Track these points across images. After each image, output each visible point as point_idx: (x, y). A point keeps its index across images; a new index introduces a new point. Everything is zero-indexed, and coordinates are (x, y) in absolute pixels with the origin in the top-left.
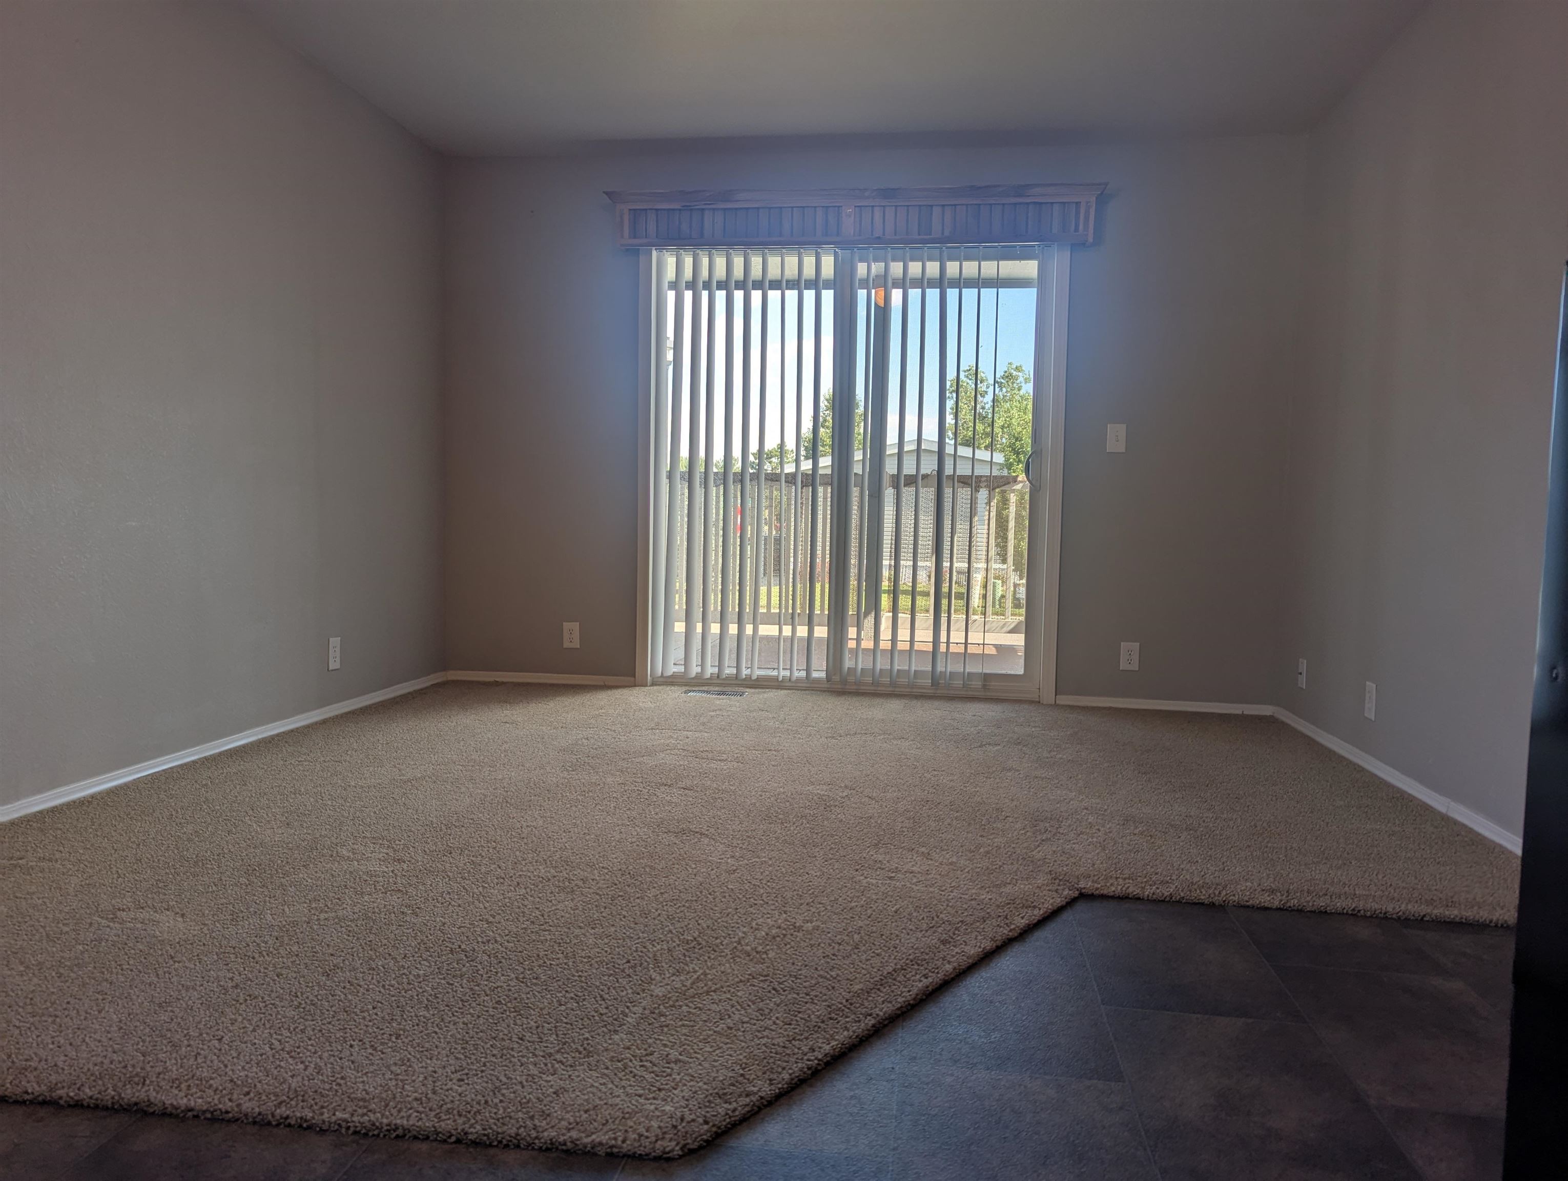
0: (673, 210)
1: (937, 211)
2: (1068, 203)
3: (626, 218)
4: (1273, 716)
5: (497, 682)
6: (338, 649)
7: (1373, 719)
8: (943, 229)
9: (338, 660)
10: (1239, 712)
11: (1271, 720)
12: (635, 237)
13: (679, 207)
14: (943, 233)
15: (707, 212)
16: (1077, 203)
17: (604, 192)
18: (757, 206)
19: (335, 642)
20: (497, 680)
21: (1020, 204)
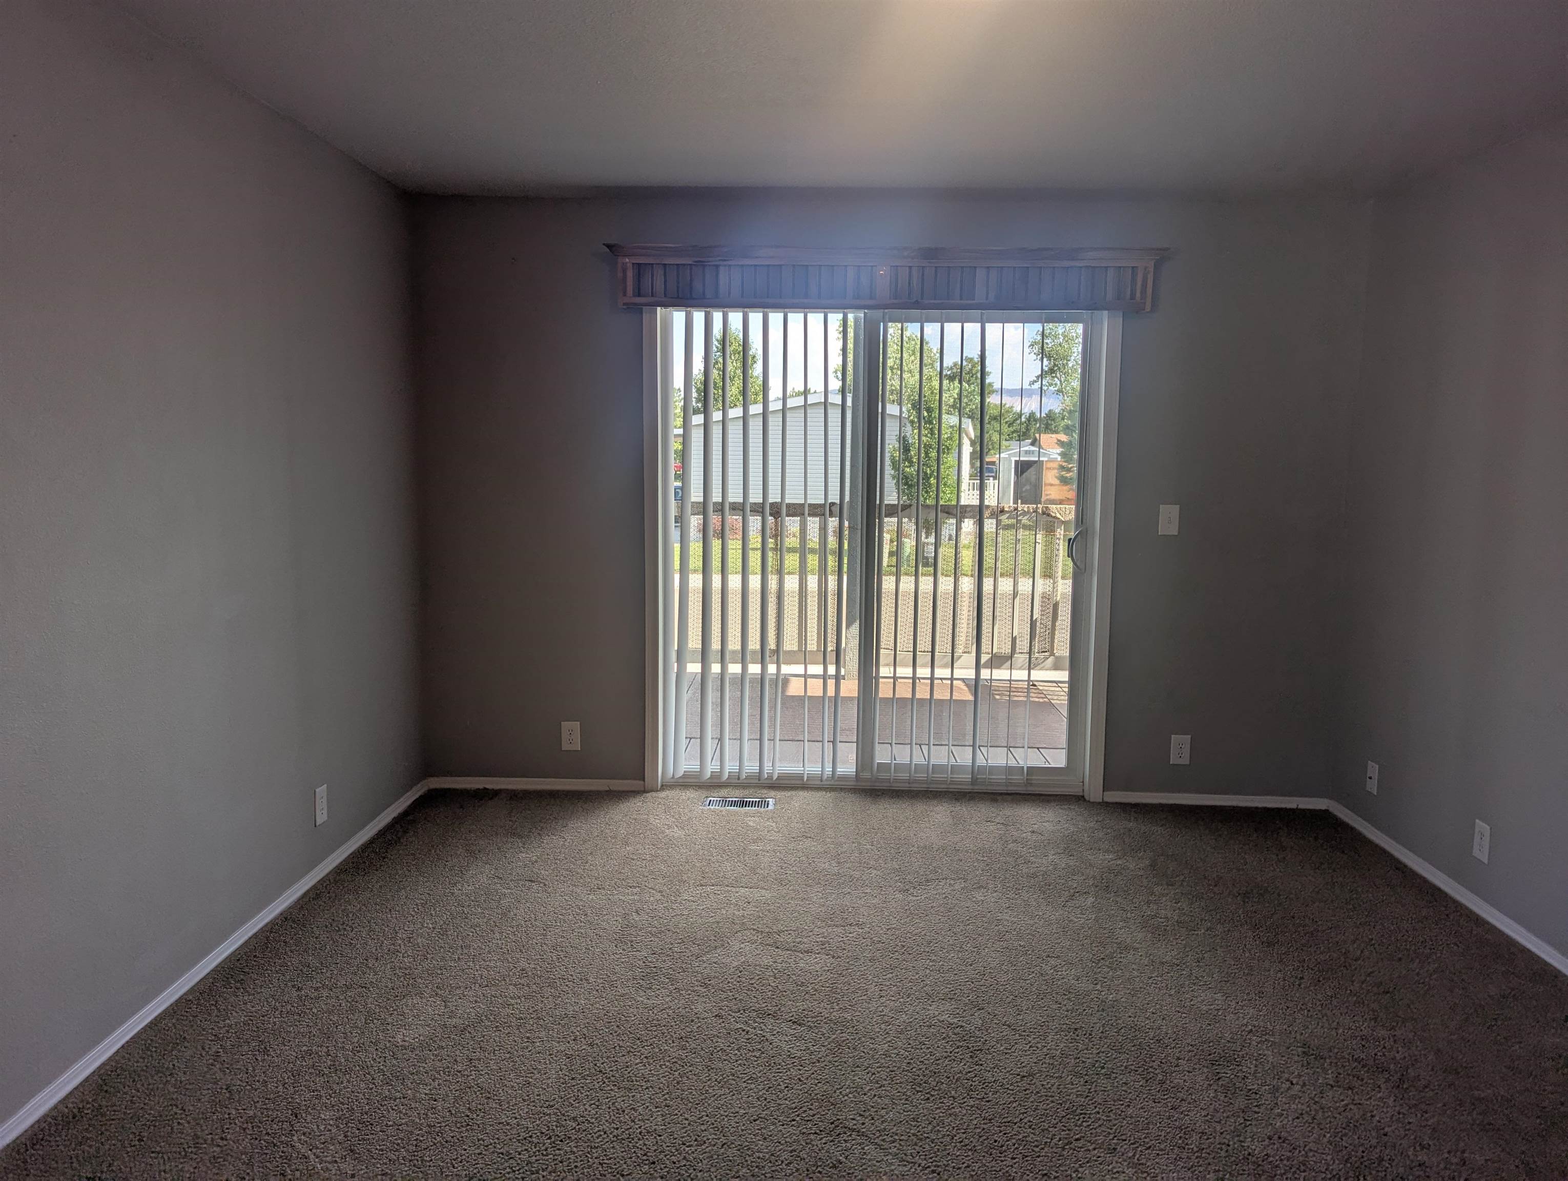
0: (684, 265)
1: (980, 274)
2: (1124, 267)
3: (630, 274)
4: (1328, 810)
5: (488, 789)
6: (325, 800)
7: (1486, 862)
8: (987, 293)
9: (325, 812)
10: (1294, 806)
11: (1325, 815)
12: (639, 295)
13: (690, 263)
14: (987, 298)
15: (722, 269)
16: (1133, 267)
17: (604, 244)
18: (780, 263)
19: (322, 791)
20: (487, 787)
21: (1072, 267)
